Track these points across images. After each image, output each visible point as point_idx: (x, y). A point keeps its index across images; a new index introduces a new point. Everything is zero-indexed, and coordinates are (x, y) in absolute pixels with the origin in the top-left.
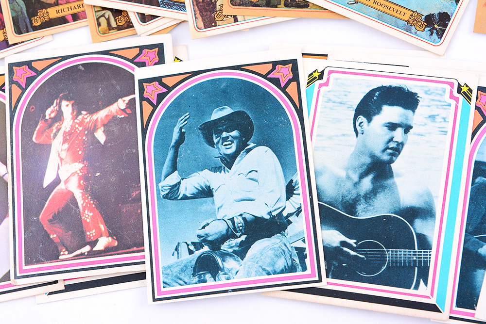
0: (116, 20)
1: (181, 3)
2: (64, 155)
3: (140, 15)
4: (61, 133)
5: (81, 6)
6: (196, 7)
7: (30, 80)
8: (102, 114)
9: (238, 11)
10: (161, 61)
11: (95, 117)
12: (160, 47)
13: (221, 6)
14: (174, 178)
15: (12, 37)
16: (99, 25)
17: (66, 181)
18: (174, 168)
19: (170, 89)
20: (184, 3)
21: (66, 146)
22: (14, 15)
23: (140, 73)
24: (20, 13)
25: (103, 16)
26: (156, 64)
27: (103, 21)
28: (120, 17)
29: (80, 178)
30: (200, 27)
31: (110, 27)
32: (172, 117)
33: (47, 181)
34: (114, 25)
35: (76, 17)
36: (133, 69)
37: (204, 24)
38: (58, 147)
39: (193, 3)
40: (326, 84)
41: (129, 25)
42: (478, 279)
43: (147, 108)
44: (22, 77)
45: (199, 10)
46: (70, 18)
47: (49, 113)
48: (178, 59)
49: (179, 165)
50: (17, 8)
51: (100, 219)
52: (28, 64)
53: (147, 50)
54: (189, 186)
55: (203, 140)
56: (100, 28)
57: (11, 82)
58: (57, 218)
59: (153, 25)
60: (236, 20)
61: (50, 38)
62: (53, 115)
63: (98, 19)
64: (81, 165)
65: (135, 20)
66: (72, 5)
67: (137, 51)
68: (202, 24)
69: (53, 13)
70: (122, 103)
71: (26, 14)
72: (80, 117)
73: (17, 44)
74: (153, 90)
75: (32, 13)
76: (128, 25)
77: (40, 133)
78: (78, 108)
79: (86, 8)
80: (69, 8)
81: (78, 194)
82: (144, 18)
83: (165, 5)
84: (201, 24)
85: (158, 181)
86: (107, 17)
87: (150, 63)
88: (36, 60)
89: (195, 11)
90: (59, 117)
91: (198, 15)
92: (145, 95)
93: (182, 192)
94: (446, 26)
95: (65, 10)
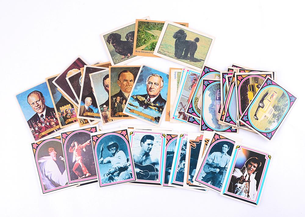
2: (76, 155)
4: (75, 149)
7: (66, 137)
8: (84, 145)
9: (113, 118)
10: (96, 131)
11: (82, 145)
12: (96, 127)
13: (109, 117)
14: (102, 159)
15: (61, 127)
16: (81, 123)
17: (78, 161)
18: (102, 157)
19: (99, 138)
21: (77, 153)
23: (92, 134)
25: (82, 120)
28: (85, 121)
29: (81, 160)
31: (84, 123)
32: (100, 145)
33: (73, 161)
34: (84, 122)
35: (75, 121)
36: (90, 133)
38: (75, 153)
39: (102, 117)
40: (134, 135)
41: (88, 122)
42: (169, 177)
43: (94, 143)
46: (74, 121)
47: (72, 145)
48: (100, 130)
49: (103, 156)
50: (62, 120)
51: (86, 169)
52: (66, 133)
53: (93, 128)
54: (105, 161)
55: (107, 150)
57: (62, 138)
58: (76, 170)
59: (93, 122)
60: (112, 121)
61: (69, 127)
62: (73, 145)
63: (80, 121)
64: (81, 157)
65: (89, 121)
67: (90, 129)
69: (70, 120)
70: (88, 142)
72: (79, 146)
74: (95, 138)
75: (65, 121)
77: (70, 150)
78: (79, 143)
81: (81, 164)
82: (91, 121)
84: (105, 122)
85: (98, 160)
87: (94, 132)
90: (74, 146)
91: (104, 120)
92: (93, 140)
93: (104, 162)
94: (159, 120)
95: (73, 119)
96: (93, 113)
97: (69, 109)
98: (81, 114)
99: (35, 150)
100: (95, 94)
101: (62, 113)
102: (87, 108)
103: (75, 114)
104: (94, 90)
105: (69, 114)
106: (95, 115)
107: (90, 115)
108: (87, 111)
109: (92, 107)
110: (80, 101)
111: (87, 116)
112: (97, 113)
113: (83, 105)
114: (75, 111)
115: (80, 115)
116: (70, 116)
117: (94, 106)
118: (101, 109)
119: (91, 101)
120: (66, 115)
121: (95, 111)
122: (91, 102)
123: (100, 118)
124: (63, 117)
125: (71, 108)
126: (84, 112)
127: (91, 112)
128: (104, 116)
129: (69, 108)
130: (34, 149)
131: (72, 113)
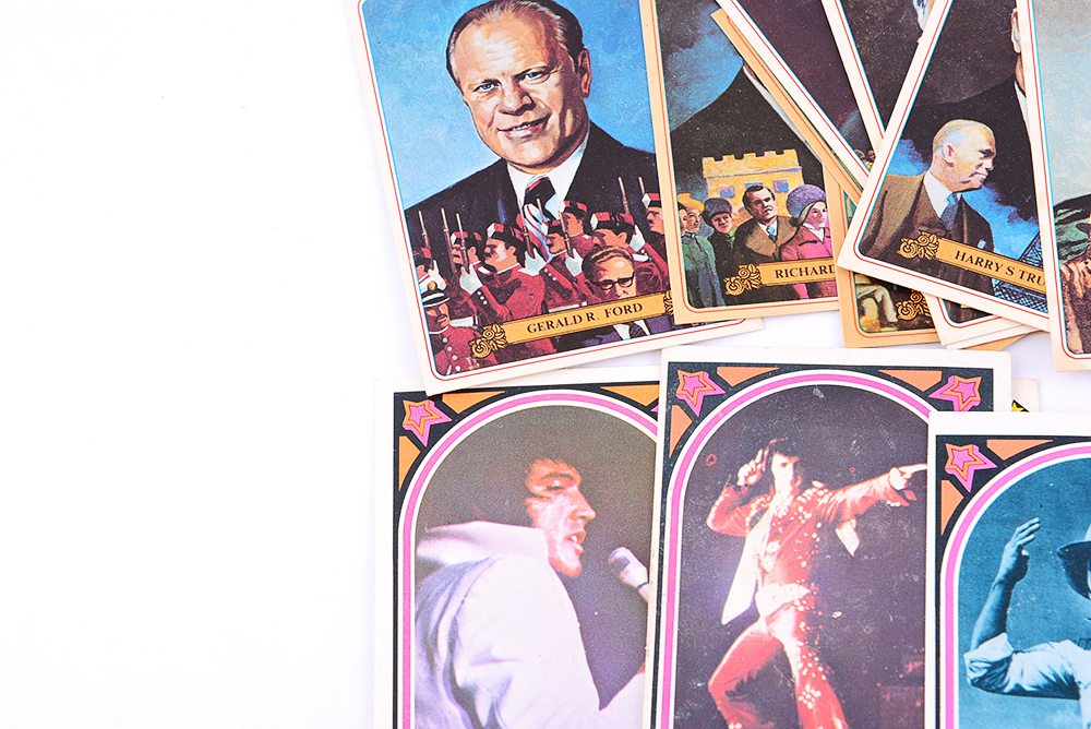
0: (896, 309)
1: (1038, 294)
2: (769, 563)
3: (949, 305)
4: (767, 517)
5: (828, 270)
6: (1070, 308)
7: (710, 403)
8: (855, 493)
10: (986, 404)
11: (840, 496)
12: (986, 376)
14: (998, 648)
15: (683, 312)
16: (862, 312)
17: (771, 619)
18: (999, 626)
19: (1002, 465)
20: (1045, 296)
21: (775, 546)
22: (689, 268)
23: (940, 423)
24: (703, 265)
25: (871, 295)
26: (973, 409)
27: (870, 307)
28: (905, 303)
29: (800, 616)
30: (1073, 348)
31: (883, 321)
32: (1003, 522)
33: (730, 613)
34: (891, 316)
35: (814, 290)
36: (927, 413)
37: (1083, 344)
38: (758, 545)
39: (1064, 298)
41: (925, 322)
43: (952, 497)
44: (696, 393)
45: (1076, 313)
46: (802, 290)
47: (746, 474)
48: (1019, 406)
49: (1010, 623)
50: (698, 255)
51: (834, 705)
52: (711, 368)
53: (957, 378)
54: (1030, 668)
55: (1064, 579)
56: (863, 319)
57: (672, 400)
58: (744, 690)
59: (974, 331)
61: (757, 324)
62: (752, 480)
63: (859, 302)
64: (804, 591)
65: (937, 313)
66: (810, 265)
67: (937, 377)
68: (1080, 342)
69: (768, 275)
70: (897, 478)
71: (714, 270)
72: (809, 493)
73: (689, 326)
74: (965, 462)
75: (727, 269)
76: (920, 321)
77: (724, 512)
78: (809, 472)
79: (837, 275)
80: (803, 270)
81: (793, 649)
82: (958, 313)
83: (1004, 294)
84: (1077, 344)
85: (964, 648)
86: (879, 300)
87: (962, 406)
88: (727, 365)
89: (1065, 314)
90: (765, 485)
91: (1072, 324)
92: (949, 468)
93: (1013, 678)
95: (795, 272)
96: (986, 256)
97: (782, 186)
98: (880, 244)
99: (409, 451)
100: (1029, 106)
101: (716, 210)
102: (940, 200)
103: (820, 235)
104: (1028, 73)
105: (774, 225)
106: (1002, 274)
107: (958, 262)
108: (937, 226)
109: (983, 203)
110: (886, 139)
111: (932, 267)
112: (1023, 259)
113: (911, 171)
114: (832, 213)
115: (866, 248)
116: (774, 239)
117: (1004, 199)
118: (1059, 233)
119: (987, 154)
120: (746, 230)
121: (1009, 236)
122: (988, 163)
123: (1038, 300)
124: (718, 239)
125: (796, 181)
126: (908, 229)
127: (973, 244)
128: (1080, 292)
129: (778, 177)
130: (403, 440)
131: (795, 222)
